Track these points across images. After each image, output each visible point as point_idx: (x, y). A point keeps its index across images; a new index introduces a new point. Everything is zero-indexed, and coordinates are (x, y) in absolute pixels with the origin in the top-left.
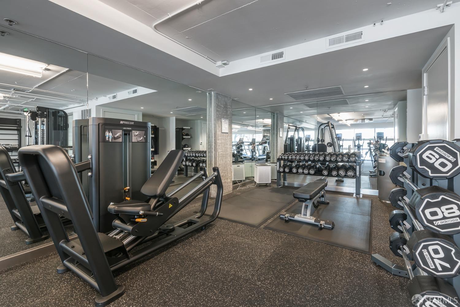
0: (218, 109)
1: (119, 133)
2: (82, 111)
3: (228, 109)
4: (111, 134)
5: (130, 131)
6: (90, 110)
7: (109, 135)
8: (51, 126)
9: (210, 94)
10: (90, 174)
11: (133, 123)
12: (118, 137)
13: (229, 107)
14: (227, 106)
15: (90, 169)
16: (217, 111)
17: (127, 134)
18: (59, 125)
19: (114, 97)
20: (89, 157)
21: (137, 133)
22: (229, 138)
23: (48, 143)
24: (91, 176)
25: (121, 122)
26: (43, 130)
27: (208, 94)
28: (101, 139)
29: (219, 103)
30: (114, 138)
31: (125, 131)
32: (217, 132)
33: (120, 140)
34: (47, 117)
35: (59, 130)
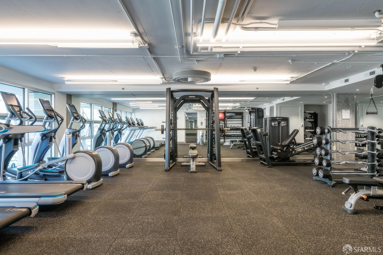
0: (339, 104)
1: (276, 123)
2: (270, 107)
3: (349, 103)
4: (274, 123)
5: (280, 122)
6: (273, 106)
7: (273, 124)
8: (257, 117)
9: (333, 95)
10: (267, 137)
11: (281, 119)
12: (276, 124)
13: (350, 100)
14: (349, 100)
15: (268, 135)
16: (337, 105)
17: (279, 123)
18: (260, 116)
19: (284, 100)
20: (267, 131)
21: (283, 122)
22: (351, 122)
23: (255, 127)
24: (268, 138)
25: (277, 119)
26: (253, 119)
27: (332, 95)
28: (271, 125)
29: (339, 100)
30: (275, 125)
31: (278, 122)
32: (338, 119)
33: (277, 125)
34: (255, 112)
35: (260, 118)
